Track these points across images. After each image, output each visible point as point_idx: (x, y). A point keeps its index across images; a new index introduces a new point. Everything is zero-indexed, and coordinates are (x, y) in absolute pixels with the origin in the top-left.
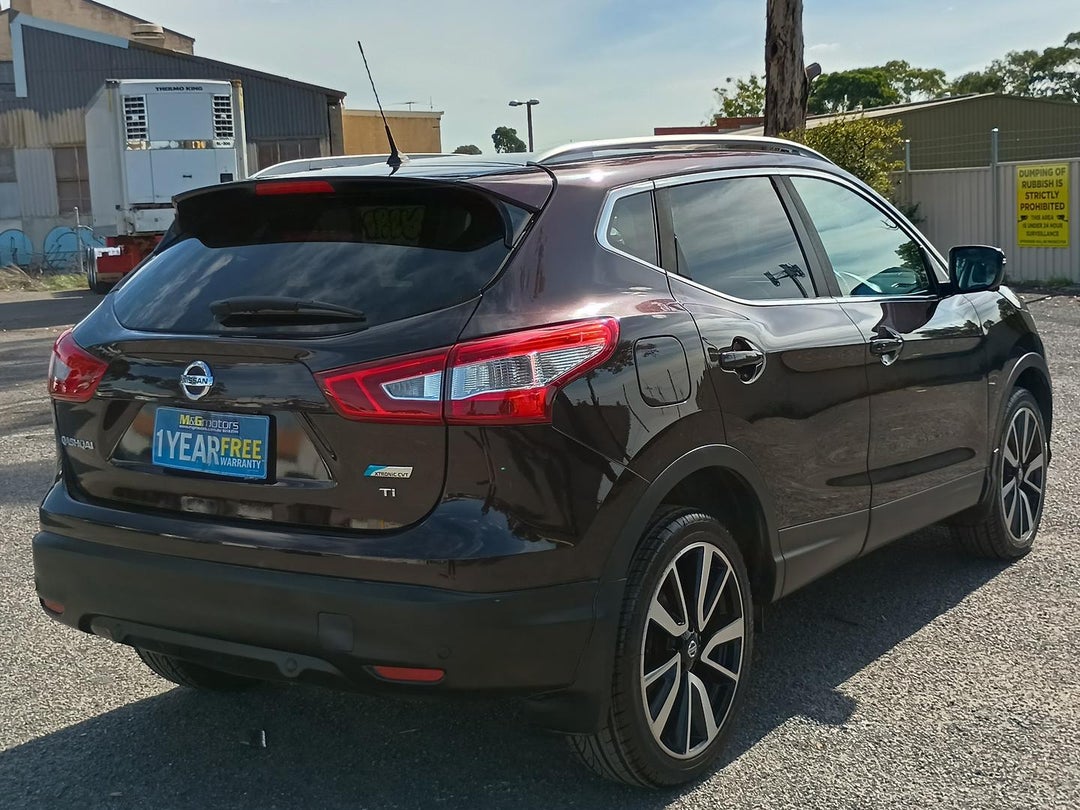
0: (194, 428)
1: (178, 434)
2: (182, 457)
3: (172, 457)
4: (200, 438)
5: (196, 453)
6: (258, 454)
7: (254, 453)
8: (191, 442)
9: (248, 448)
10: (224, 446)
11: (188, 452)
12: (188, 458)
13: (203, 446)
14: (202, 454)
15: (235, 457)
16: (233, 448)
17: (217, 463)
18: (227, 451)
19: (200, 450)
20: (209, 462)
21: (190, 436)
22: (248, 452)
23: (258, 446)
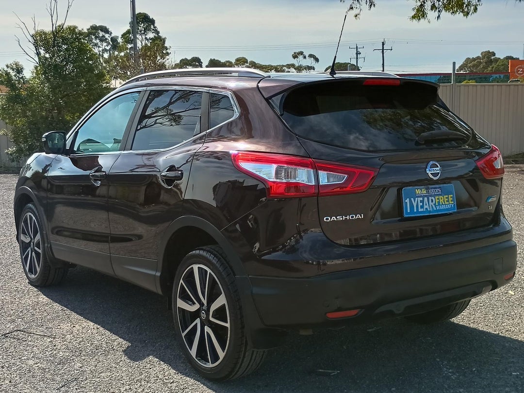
0: (422, 195)
1: (417, 199)
2: (420, 210)
3: (415, 211)
4: (426, 199)
5: (425, 207)
6: (451, 201)
7: (450, 201)
8: (422, 202)
9: (447, 199)
10: (437, 201)
11: (422, 207)
12: (422, 210)
13: (427, 202)
14: (427, 207)
15: (442, 204)
16: (441, 201)
17: (435, 209)
18: (439, 202)
19: (426, 205)
20: (431, 209)
21: (421, 199)
22: (447, 201)
23: (451, 197)
